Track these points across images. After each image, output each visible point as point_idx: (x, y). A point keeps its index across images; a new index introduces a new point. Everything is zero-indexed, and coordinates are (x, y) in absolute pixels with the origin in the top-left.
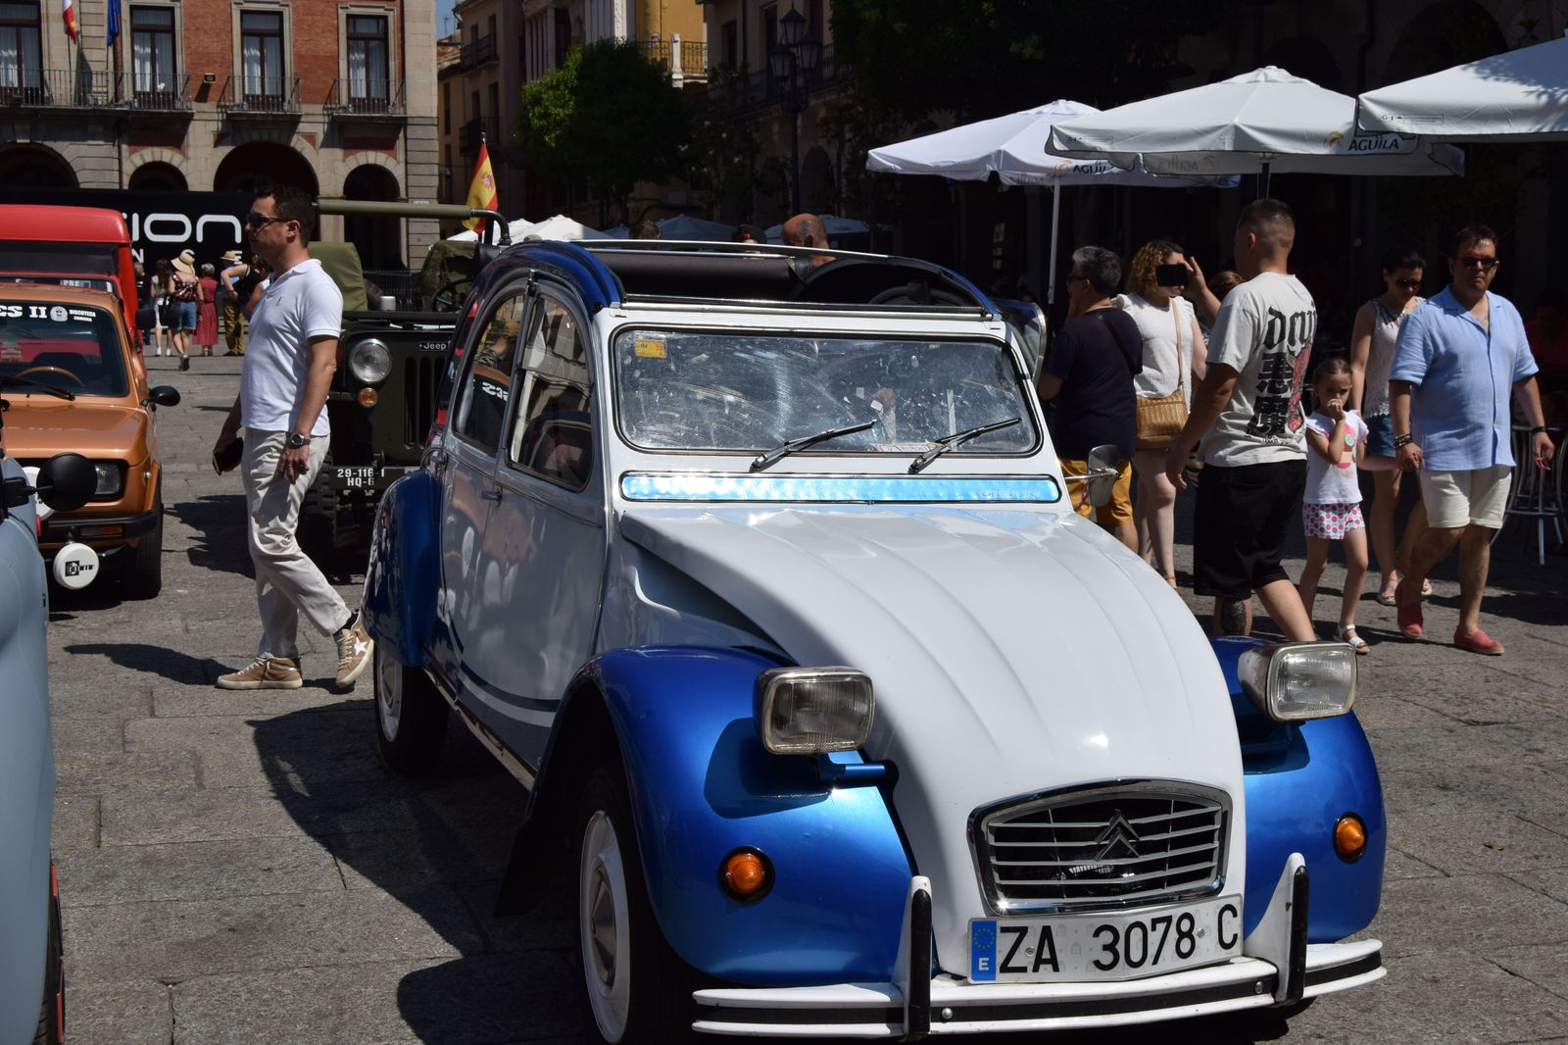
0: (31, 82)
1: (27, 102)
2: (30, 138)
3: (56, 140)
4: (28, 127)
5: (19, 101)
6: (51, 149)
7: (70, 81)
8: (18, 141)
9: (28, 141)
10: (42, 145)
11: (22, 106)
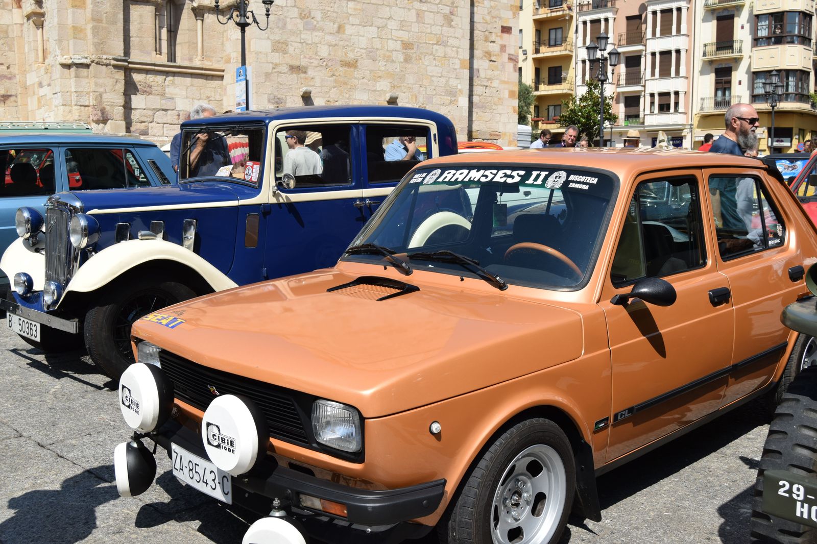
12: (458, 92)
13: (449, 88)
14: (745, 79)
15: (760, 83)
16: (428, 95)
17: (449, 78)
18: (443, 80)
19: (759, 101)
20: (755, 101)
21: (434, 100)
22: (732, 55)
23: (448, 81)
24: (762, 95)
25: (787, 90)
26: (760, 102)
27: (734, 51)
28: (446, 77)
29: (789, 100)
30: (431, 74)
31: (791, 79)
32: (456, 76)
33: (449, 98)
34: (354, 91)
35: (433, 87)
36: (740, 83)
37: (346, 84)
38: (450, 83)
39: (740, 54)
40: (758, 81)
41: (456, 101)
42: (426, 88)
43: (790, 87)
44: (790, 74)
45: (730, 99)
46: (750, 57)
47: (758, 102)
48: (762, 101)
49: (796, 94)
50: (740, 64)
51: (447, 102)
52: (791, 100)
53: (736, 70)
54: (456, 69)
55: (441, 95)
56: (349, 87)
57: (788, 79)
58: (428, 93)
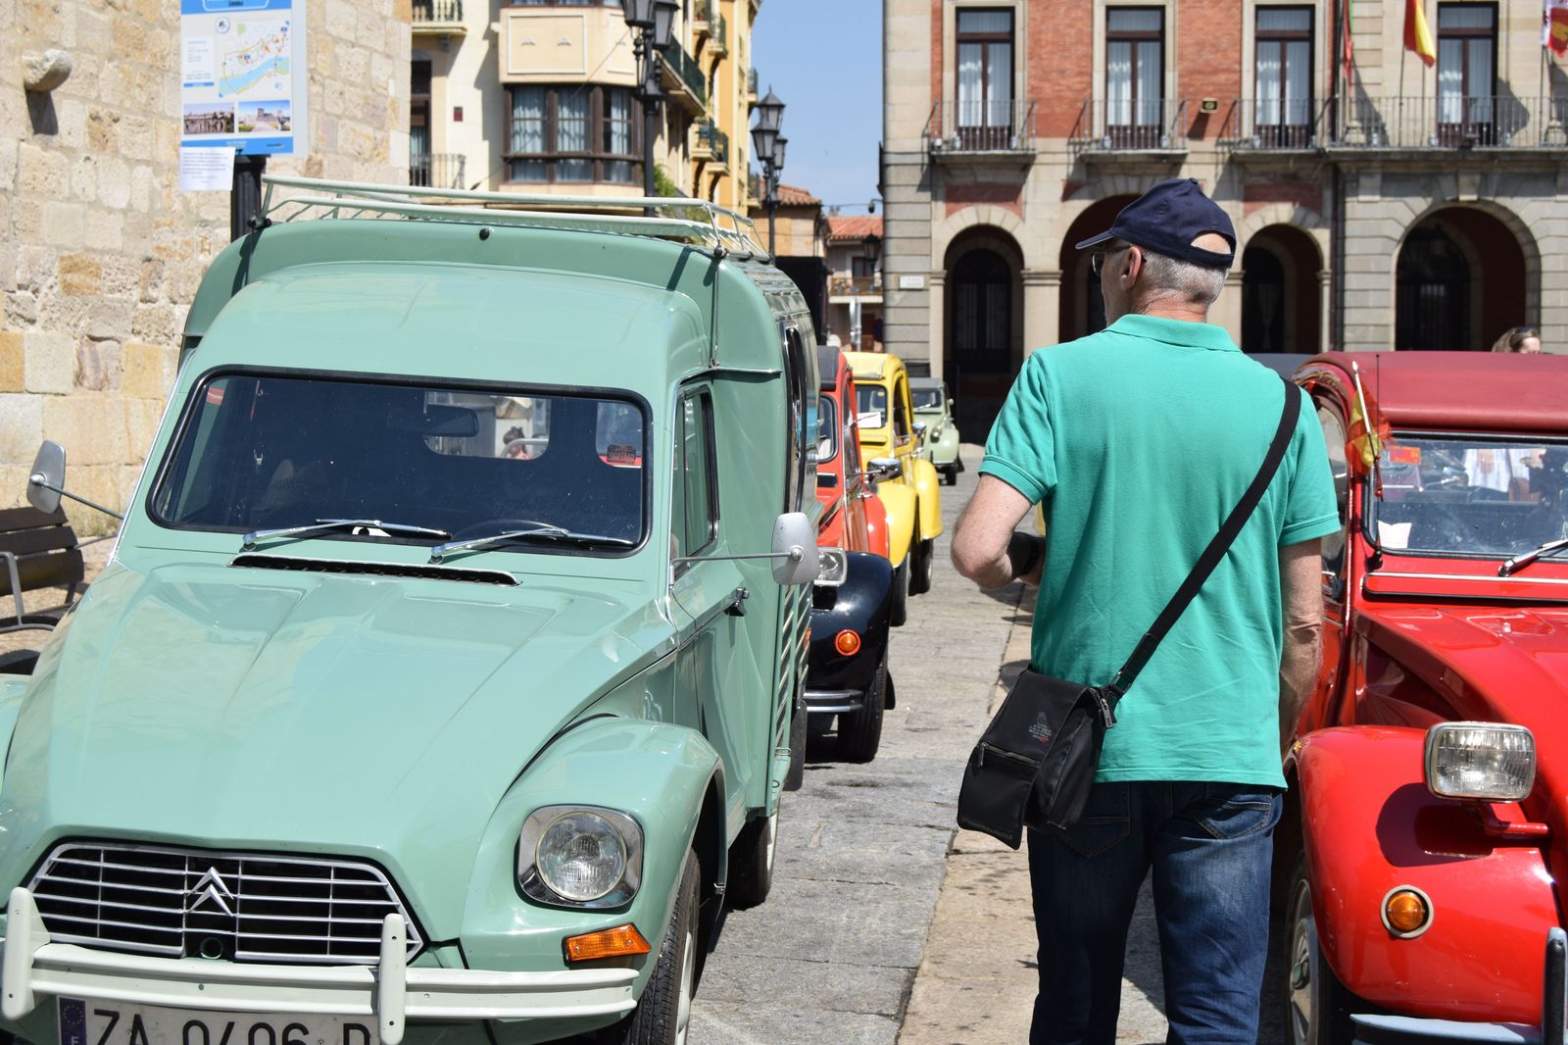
0: (1482, 113)
1: (1481, 143)
2: (1479, 192)
3: (1514, 194)
4: (1477, 179)
5: (1471, 142)
6: (1504, 209)
7: (1541, 112)
8: (1463, 198)
9: (1474, 197)
10: (1493, 203)
11: (1474, 149)
12: (389, 112)
13: (369, 93)
14: (474, 103)
15: (525, 119)
16: (328, 114)
17: (373, 51)
18: (358, 56)
19: (525, 176)
20: (513, 177)
21: (341, 135)
22: (429, 24)
23: (368, 64)
24: (535, 158)
25: (608, 146)
26: (529, 180)
27: (436, 12)
28: (365, 47)
29: (614, 179)
30: (333, 31)
31: (616, 114)
32: (386, 44)
33: (369, 130)
34: (159, 79)
35: (338, 86)
36: (458, 115)
37: (140, 47)
38: (374, 73)
39: (455, 23)
40: (519, 112)
41: (385, 141)
42: (323, 85)
43: (614, 139)
44: (614, 99)
45: (430, 164)
46: (492, 38)
47: (522, 180)
48: (534, 176)
49: (632, 163)
50: (455, 55)
51: (368, 145)
52: (618, 178)
53: (445, 72)
54: (384, 19)
55: (354, 118)
56: (148, 60)
57: (608, 114)
58: (328, 109)
